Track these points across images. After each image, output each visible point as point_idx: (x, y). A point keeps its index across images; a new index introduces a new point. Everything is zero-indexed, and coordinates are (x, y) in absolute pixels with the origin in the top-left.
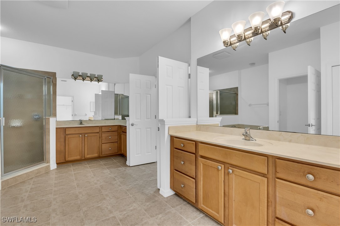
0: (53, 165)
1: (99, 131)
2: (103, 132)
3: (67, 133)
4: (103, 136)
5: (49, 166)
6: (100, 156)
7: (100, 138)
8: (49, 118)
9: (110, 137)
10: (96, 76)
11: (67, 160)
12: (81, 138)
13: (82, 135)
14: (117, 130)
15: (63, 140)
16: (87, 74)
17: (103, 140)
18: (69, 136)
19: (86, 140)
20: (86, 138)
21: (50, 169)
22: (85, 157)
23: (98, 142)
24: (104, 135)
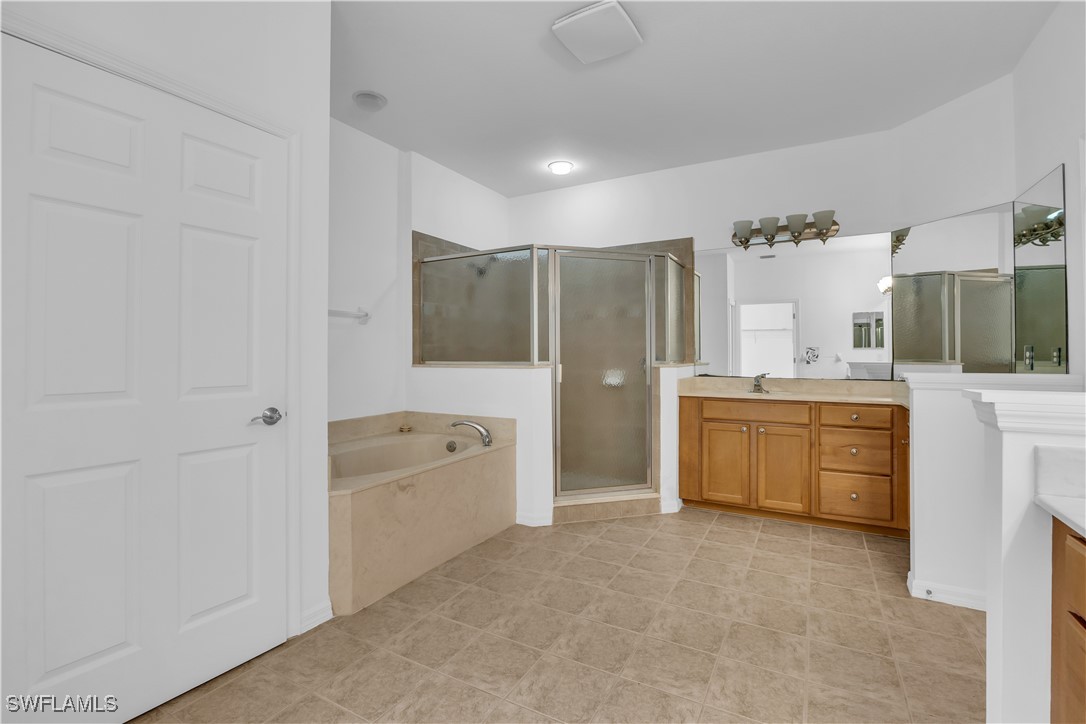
0: (669, 500)
1: (807, 421)
2: (823, 425)
3: (705, 416)
4: (822, 441)
5: (657, 501)
6: (813, 513)
7: (811, 445)
8: (659, 368)
9: (854, 451)
10: (811, 219)
11: (705, 497)
12: (746, 436)
13: (749, 429)
14: (889, 425)
15: (695, 433)
16: (778, 219)
17: (823, 457)
18: (712, 425)
19: (762, 444)
20: (762, 438)
21: (660, 511)
22: (760, 504)
23: (806, 459)
24: (829, 440)
